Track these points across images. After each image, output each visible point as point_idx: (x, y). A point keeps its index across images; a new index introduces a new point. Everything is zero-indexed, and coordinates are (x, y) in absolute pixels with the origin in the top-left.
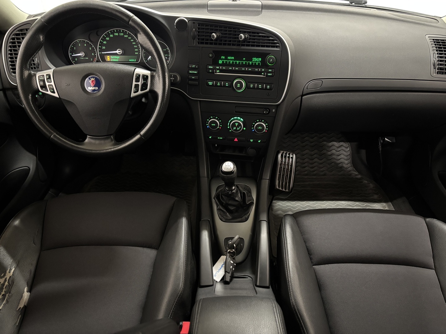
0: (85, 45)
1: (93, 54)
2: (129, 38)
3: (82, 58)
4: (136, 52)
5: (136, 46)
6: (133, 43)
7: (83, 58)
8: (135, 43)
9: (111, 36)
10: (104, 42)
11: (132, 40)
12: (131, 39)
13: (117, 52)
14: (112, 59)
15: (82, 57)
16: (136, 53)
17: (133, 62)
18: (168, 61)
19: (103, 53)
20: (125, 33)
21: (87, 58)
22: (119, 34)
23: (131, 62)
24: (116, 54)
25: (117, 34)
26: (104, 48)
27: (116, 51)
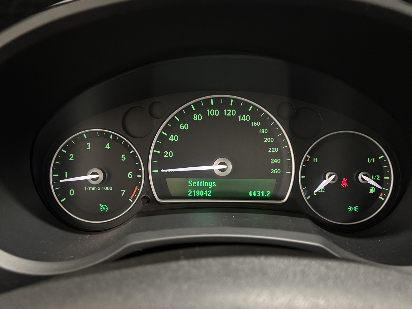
0: (108, 147)
1: (130, 175)
2: (255, 124)
3: (91, 188)
4: (276, 166)
5: (276, 150)
6: (267, 140)
7: (95, 189)
8: (271, 140)
9: (197, 117)
10: (171, 138)
11: (264, 131)
12: (261, 127)
13: (215, 167)
14: (193, 188)
15: (92, 186)
16: (274, 171)
17: (261, 198)
18: (385, 198)
19: (163, 171)
20: (242, 109)
21: (110, 188)
22: (222, 113)
23: (253, 198)
24: (210, 175)
25: (215, 113)
26: (169, 154)
27: (212, 164)
